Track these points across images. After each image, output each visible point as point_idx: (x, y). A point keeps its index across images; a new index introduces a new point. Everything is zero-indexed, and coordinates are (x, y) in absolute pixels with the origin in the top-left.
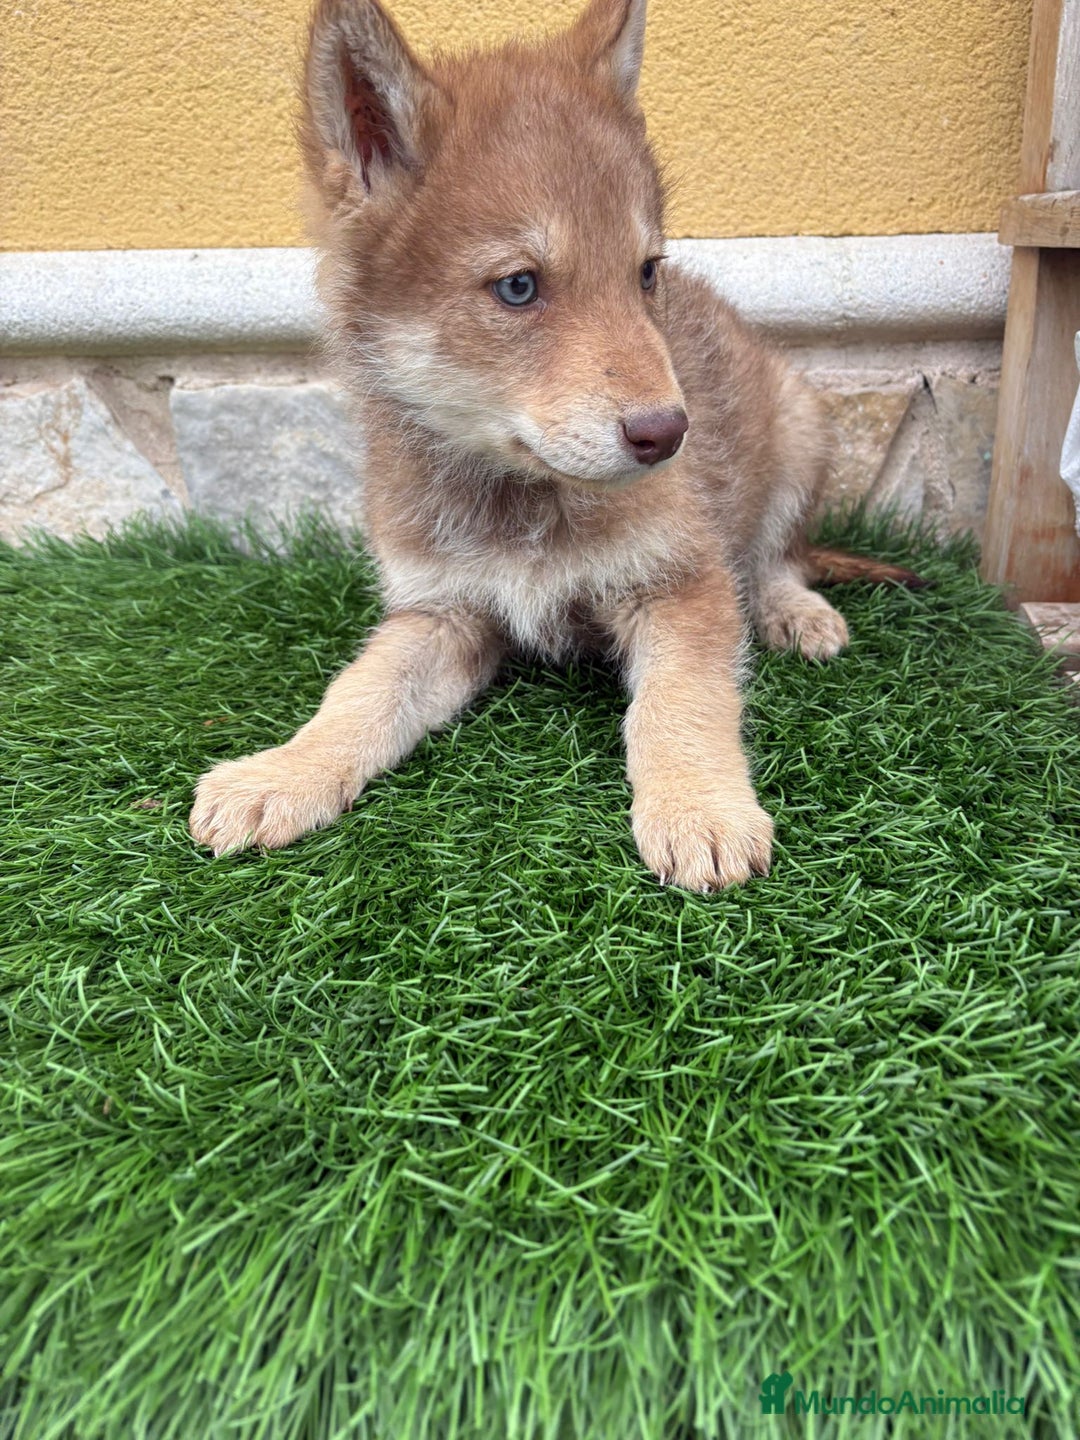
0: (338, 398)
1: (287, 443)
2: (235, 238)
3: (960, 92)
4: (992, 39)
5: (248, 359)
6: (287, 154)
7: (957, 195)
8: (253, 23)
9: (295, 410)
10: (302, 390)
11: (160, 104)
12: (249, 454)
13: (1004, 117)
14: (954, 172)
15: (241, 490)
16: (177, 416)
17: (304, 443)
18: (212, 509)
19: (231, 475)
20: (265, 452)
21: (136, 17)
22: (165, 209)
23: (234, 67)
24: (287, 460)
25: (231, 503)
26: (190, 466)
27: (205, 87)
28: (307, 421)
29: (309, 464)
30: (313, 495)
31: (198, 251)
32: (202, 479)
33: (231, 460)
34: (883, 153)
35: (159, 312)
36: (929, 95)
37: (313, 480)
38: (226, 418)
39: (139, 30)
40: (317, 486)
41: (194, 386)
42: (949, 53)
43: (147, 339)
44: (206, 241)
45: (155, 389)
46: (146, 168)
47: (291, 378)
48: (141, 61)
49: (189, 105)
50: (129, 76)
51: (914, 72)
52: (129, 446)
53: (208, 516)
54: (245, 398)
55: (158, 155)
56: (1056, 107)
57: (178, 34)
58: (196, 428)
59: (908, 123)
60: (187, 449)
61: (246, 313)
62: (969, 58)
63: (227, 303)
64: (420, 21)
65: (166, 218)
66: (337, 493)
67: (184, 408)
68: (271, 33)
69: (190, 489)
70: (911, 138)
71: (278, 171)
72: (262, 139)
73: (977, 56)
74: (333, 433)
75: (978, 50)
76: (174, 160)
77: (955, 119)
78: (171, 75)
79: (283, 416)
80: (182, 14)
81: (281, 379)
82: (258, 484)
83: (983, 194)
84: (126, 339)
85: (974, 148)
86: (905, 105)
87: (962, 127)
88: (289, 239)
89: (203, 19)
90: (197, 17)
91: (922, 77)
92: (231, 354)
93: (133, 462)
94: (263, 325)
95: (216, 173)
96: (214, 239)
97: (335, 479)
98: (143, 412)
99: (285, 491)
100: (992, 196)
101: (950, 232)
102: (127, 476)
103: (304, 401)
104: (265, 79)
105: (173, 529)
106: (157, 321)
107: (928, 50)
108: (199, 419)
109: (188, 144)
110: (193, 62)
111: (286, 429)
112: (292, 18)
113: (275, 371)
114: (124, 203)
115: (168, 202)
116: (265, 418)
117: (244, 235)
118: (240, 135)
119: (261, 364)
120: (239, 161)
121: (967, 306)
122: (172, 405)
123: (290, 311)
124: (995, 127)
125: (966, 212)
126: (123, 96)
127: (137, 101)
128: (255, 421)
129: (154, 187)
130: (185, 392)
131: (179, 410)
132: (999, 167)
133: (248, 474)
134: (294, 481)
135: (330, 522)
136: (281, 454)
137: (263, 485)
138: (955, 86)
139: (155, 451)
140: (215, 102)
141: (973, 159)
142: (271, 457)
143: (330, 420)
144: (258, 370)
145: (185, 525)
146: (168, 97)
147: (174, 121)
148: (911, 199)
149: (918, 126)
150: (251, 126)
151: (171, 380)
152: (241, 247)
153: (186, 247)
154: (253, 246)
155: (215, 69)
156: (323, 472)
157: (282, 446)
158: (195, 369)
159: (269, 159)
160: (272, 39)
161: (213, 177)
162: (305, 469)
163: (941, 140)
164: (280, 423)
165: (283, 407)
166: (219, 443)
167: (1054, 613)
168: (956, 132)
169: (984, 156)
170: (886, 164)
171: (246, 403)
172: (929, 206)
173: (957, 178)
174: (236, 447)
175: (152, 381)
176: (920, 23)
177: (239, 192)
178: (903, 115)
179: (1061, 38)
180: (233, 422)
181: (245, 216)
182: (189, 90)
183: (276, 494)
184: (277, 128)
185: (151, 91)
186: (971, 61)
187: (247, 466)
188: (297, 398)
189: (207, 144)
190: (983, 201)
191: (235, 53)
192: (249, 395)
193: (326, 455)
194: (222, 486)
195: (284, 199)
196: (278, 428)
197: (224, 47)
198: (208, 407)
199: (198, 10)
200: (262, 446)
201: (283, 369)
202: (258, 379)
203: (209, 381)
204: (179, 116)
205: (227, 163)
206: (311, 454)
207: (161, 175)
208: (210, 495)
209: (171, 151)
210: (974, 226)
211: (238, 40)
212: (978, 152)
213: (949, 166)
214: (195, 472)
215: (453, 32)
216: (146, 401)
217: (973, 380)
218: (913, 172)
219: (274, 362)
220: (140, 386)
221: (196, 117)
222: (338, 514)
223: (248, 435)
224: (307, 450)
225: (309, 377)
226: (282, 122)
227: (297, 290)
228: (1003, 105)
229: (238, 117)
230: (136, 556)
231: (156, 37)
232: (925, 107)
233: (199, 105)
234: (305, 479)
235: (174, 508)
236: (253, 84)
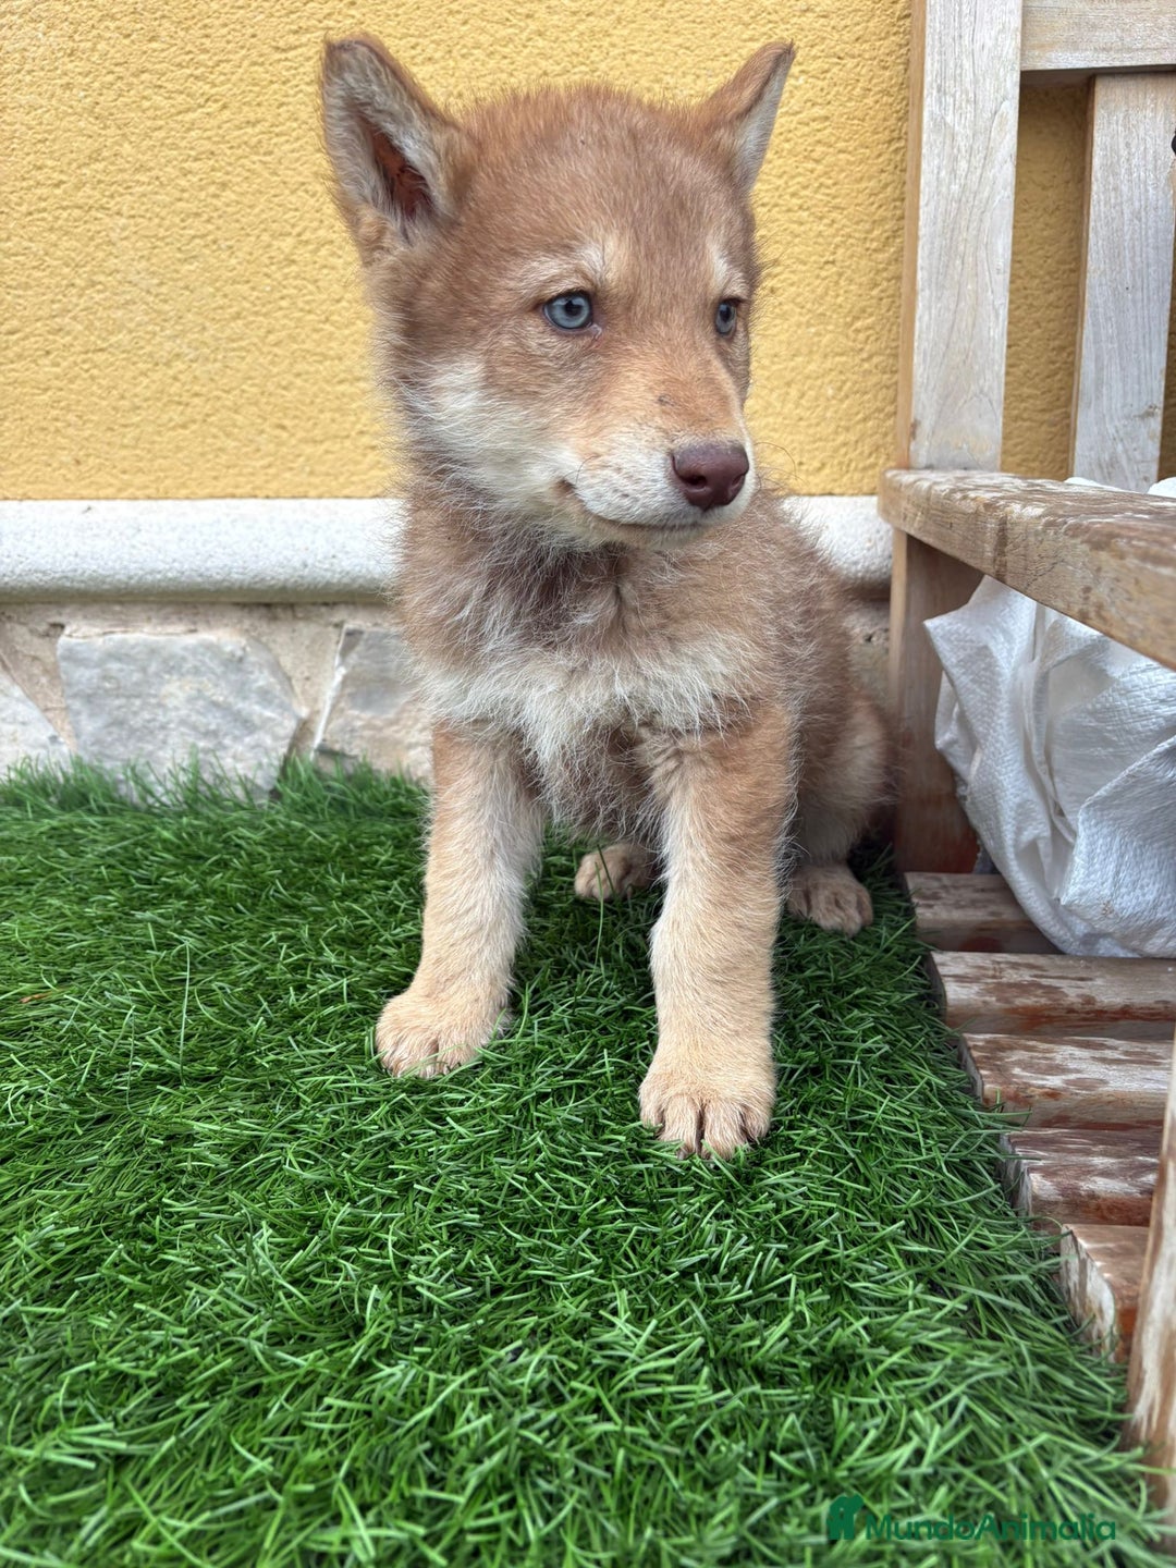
0: (228, 649)
1: (176, 692)
2: (131, 490)
3: (844, 364)
4: (871, 315)
5: (138, 608)
6: (182, 413)
7: (846, 460)
8: (148, 292)
9: (184, 659)
10: (191, 640)
11: (58, 365)
12: (138, 702)
13: (888, 387)
14: (841, 439)
15: (129, 738)
16: (63, 664)
17: (194, 693)
18: (101, 756)
19: (120, 723)
20: (153, 701)
21: (33, 283)
22: (62, 463)
23: (130, 332)
24: (176, 709)
25: (119, 750)
26: (78, 713)
27: (102, 350)
28: (196, 671)
29: (199, 713)
30: (202, 744)
31: (93, 503)
32: (90, 726)
33: (120, 707)
34: (771, 420)
35: (45, 564)
36: (812, 367)
37: (202, 729)
38: (114, 666)
39: (37, 295)
40: (207, 734)
41: (83, 634)
42: (830, 327)
43: (33, 589)
44: (102, 493)
45: (47, 635)
46: (44, 424)
47: (180, 628)
48: (39, 324)
49: (86, 366)
50: (26, 338)
51: (796, 346)
52: (17, 692)
53: (96, 763)
54: (133, 647)
55: (55, 413)
56: (916, 389)
57: (74, 300)
58: (84, 676)
59: (794, 392)
60: (75, 696)
61: (133, 566)
62: (850, 332)
63: (113, 557)
64: (311, 293)
65: (63, 471)
66: (227, 741)
67: (72, 656)
68: (165, 301)
69: (77, 736)
70: (797, 405)
71: (174, 428)
72: (158, 399)
73: (858, 331)
74: (223, 684)
75: (858, 324)
76: (71, 417)
77: (840, 389)
78: (68, 338)
79: (172, 666)
80: (78, 281)
81: (170, 629)
82: (146, 732)
83: (872, 460)
84: (13, 588)
85: (860, 416)
86: (788, 376)
87: (847, 397)
88: (184, 492)
89: (100, 287)
90: (93, 284)
91: (804, 350)
92: (121, 603)
93: (21, 708)
94: (149, 578)
95: (112, 430)
96: (110, 491)
97: (224, 728)
98: (35, 658)
99: (174, 739)
100: (881, 461)
101: (842, 495)
102: (14, 721)
103: (194, 651)
104: (161, 344)
105: (60, 775)
106: (44, 573)
107: (809, 325)
108: (87, 667)
109: (85, 402)
110: (90, 327)
111: (175, 677)
112: (187, 288)
113: (165, 620)
114: (20, 456)
115: (65, 457)
116: (153, 668)
117: (138, 489)
118: (136, 395)
119: (152, 614)
120: (136, 419)
121: (853, 569)
122: (59, 653)
123: (176, 565)
124: (880, 397)
125: (857, 476)
126: (20, 357)
127: (34, 361)
128: (144, 670)
129: (51, 442)
130: (73, 641)
131: (66, 658)
132: (886, 435)
133: (136, 722)
134: (183, 729)
135: (219, 771)
136: (171, 703)
137: (151, 732)
138: (837, 359)
139: (46, 695)
140: (112, 364)
141: (859, 427)
142: (160, 705)
143: (219, 670)
144: (149, 619)
145: (70, 771)
146: (65, 359)
147: (71, 381)
148: (801, 464)
149: (802, 395)
150: (147, 387)
151: (62, 627)
152: (136, 499)
153: (82, 498)
154: (149, 498)
155: (112, 333)
156: (213, 721)
157: (171, 695)
158: (85, 617)
159: (165, 418)
160: (166, 307)
161: (109, 434)
162: (194, 718)
163: (826, 408)
164: (169, 672)
165: (172, 656)
166: (106, 691)
167: (936, 884)
168: (841, 401)
169: (870, 424)
170: (775, 430)
171: (133, 652)
172: (819, 469)
173: (845, 444)
174: (124, 696)
175: (43, 628)
176: (799, 300)
177: (135, 447)
178: (788, 384)
179: (917, 324)
180: (121, 670)
181: (140, 470)
182: (86, 352)
183: (164, 742)
184: (173, 390)
185: (48, 353)
186: (852, 335)
187: (135, 714)
188: (186, 649)
189: (104, 403)
190: (873, 466)
191: (131, 320)
192: (137, 645)
193: (215, 704)
194: (110, 733)
195: (180, 455)
196: (167, 677)
197: (120, 313)
198: (96, 656)
199: (95, 278)
200: (150, 695)
201: (174, 618)
202: (147, 629)
203: (97, 630)
204: (76, 377)
205: (123, 421)
206: (201, 703)
207: (57, 431)
208: (97, 742)
209: (68, 409)
210: (865, 489)
211: (134, 308)
212: (865, 420)
213: (836, 433)
214: (84, 718)
215: (344, 304)
216: (38, 646)
217: (869, 639)
218: (802, 438)
219: (164, 612)
220: (32, 632)
221: (93, 378)
222: (228, 762)
223: (137, 684)
224: (197, 698)
225: (200, 627)
226: (178, 384)
227: (183, 545)
228: (886, 376)
229: (134, 378)
230: (19, 803)
231: (53, 302)
232: (808, 377)
233: (95, 367)
234: (194, 728)
235: (62, 754)
236: (148, 349)
